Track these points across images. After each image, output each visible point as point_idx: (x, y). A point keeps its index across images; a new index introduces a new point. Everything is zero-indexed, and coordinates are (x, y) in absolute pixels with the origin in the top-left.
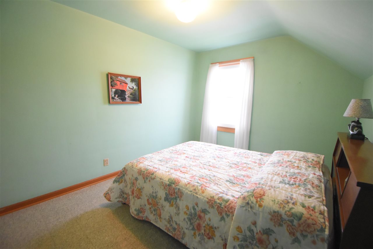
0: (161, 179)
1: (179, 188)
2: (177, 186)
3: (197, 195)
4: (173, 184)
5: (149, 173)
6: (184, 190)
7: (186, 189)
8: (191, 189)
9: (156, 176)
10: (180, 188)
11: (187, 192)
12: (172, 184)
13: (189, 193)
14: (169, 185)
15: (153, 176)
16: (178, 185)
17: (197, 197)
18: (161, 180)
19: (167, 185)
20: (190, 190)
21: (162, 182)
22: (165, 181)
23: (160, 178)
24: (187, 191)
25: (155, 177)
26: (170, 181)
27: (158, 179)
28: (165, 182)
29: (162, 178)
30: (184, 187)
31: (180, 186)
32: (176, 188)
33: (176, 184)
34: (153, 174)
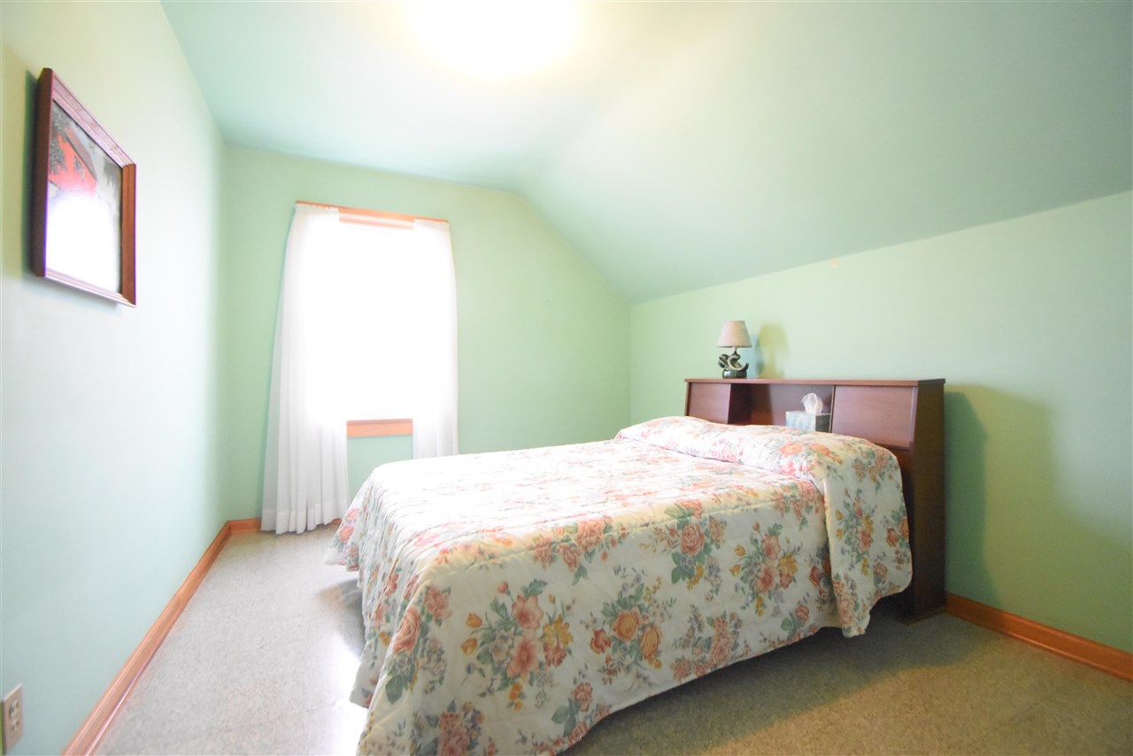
0: (647, 525)
1: (711, 517)
2: (703, 515)
3: (753, 507)
4: (689, 515)
5: (592, 532)
6: (722, 512)
7: (726, 507)
8: (734, 502)
9: (625, 525)
10: (712, 514)
11: (732, 513)
12: (688, 518)
13: (736, 511)
14: (683, 525)
15: (615, 534)
16: (703, 512)
17: (755, 510)
18: (651, 526)
19: (676, 528)
20: (733, 506)
21: (656, 529)
22: (663, 521)
23: (640, 523)
24: (730, 511)
25: (623, 529)
26: (677, 514)
27: (638, 530)
28: (666, 526)
29: (647, 522)
30: (716, 506)
31: (709, 511)
32: (702, 520)
33: (697, 512)
34: (607, 528)
